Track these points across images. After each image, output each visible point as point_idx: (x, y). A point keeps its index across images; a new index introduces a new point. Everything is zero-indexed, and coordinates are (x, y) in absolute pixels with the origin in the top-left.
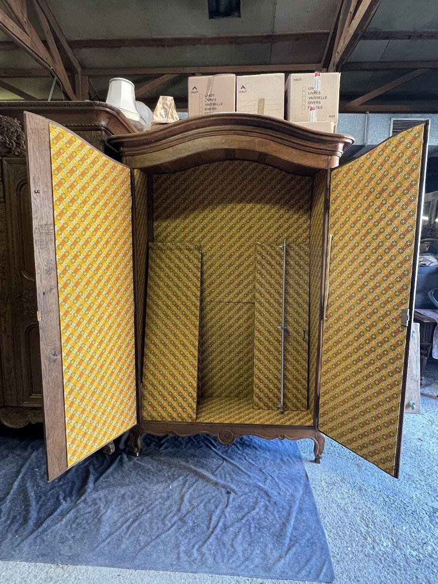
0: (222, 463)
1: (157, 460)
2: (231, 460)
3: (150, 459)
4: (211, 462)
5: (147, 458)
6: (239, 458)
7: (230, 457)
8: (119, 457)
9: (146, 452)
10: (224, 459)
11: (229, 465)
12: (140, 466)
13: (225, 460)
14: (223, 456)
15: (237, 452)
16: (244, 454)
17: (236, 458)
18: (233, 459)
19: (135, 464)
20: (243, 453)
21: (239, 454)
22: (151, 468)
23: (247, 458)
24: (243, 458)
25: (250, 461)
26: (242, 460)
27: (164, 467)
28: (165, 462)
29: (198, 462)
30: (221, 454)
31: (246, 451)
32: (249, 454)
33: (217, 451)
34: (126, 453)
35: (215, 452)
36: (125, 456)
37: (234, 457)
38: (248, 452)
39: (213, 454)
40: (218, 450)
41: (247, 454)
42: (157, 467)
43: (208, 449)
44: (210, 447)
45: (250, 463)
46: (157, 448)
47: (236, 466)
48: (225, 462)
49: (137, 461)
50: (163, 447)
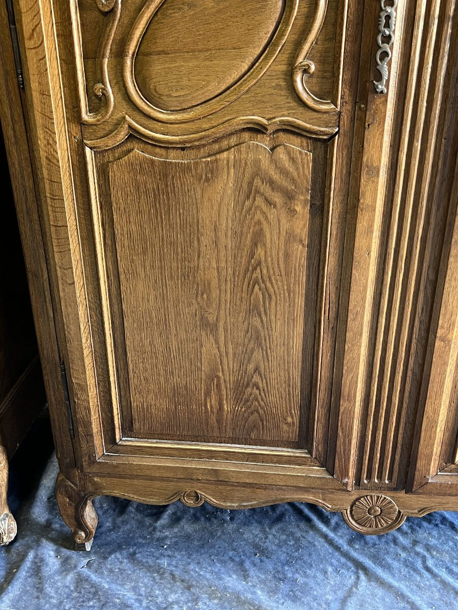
0: (356, 584)
1: (149, 568)
2: (379, 571)
3: (126, 565)
4: (320, 576)
5: (117, 560)
6: (407, 564)
7: (376, 558)
8: (31, 555)
9: (113, 535)
10: (359, 566)
11: (380, 592)
12: (96, 591)
13: (365, 570)
14: (355, 554)
15: (395, 541)
16: (419, 549)
17: (395, 564)
18: (388, 567)
19: (80, 580)
20: (415, 543)
21: (404, 548)
22: (130, 597)
23: (430, 563)
24: (419, 565)
25: (443, 574)
26: (416, 570)
27: (172, 597)
28: (173, 576)
29: (280, 578)
30: (346, 547)
31: (421, 535)
32: (435, 548)
33: (331, 535)
34: (53, 540)
35: (325, 537)
36: (49, 552)
37: (389, 560)
38: (433, 542)
39: (320, 542)
40: (335, 529)
41: (428, 548)
42: (150, 595)
43: (303, 525)
44: (308, 520)
45: (444, 583)
46: (148, 521)
47: (403, 596)
48: (362, 577)
49: (86, 571)
50: (164, 519)
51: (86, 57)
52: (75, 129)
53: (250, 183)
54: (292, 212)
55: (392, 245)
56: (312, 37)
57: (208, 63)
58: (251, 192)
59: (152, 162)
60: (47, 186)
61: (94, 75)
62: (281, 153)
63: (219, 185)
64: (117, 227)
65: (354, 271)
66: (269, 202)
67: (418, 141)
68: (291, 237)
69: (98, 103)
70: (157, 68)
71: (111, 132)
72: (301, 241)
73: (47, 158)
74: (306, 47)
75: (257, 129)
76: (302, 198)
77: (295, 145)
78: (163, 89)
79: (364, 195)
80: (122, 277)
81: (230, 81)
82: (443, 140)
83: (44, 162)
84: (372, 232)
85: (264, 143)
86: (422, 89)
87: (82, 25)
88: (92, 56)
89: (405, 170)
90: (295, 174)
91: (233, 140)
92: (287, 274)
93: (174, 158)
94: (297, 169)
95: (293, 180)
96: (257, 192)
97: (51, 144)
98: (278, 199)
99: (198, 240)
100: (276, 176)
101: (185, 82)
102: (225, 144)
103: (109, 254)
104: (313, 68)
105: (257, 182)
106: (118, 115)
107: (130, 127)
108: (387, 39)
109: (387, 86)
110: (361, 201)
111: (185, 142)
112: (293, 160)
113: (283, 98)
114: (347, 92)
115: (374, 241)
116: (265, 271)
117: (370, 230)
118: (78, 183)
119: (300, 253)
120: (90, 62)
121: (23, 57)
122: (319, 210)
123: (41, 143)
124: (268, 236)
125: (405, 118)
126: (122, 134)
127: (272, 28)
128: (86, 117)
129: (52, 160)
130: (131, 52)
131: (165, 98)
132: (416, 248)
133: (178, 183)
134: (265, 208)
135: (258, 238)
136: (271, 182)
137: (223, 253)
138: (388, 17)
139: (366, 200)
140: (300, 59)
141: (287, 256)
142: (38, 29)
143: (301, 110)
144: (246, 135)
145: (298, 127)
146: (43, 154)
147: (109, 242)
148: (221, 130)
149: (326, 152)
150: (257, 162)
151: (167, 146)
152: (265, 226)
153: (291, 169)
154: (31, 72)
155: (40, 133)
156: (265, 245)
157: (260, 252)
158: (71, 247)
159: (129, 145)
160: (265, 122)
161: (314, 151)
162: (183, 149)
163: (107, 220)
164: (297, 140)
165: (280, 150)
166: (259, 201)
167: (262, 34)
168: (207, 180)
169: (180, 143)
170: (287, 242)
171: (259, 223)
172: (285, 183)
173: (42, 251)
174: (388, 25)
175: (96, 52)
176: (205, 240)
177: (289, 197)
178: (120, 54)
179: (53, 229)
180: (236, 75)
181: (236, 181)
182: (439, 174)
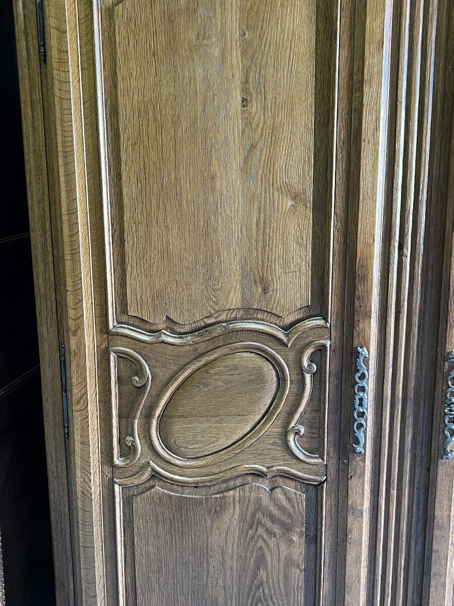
51: (120, 416)
52: (107, 470)
53: (253, 516)
54: (290, 542)
55: (378, 573)
56: (301, 409)
57: (218, 425)
58: (253, 523)
59: (170, 497)
60: (80, 514)
61: (126, 430)
62: (278, 493)
63: (226, 517)
64: (137, 547)
65: (346, 596)
66: (270, 533)
67: (393, 489)
68: (289, 562)
69: (128, 451)
70: (178, 427)
71: (137, 473)
72: (298, 566)
73: (82, 492)
74: (297, 416)
75: (259, 475)
76: (298, 530)
77: (290, 487)
78: (180, 442)
79: (351, 531)
80: (139, 591)
81: (236, 438)
82: (415, 490)
83: (79, 494)
84: (360, 563)
85: (264, 485)
86: (394, 450)
87: (120, 394)
88: (126, 415)
89: (385, 511)
90: (292, 511)
91: (238, 482)
92: (287, 595)
93: (188, 494)
94: (293, 506)
95: (290, 516)
96: (259, 523)
97: (87, 481)
98: (277, 529)
99: (207, 562)
100: (275, 512)
101: (199, 438)
102: (232, 484)
103: (129, 571)
104: (302, 430)
105: (259, 515)
106: (143, 461)
107: (153, 470)
108: (362, 415)
109: (365, 448)
110: (349, 536)
111: (198, 483)
112: (289, 499)
113: (279, 452)
114: (332, 450)
115: (362, 570)
116: (266, 591)
117: (358, 561)
118: (106, 512)
119: (298, 576)
120: (124, 420)
121: (70, 416)
122: (313, 540)
123: (79, 480)
124: (269, 560)
125: (381, 471)
126: (146, 475)
127: (269, 402)
128: (117, 461)
129: (87, 495)
130: (157, 415)
131: (183, 449)
132: (400, 576)
133: (190, 514)
134: (266, 537)
135: (261, 561)
136: (271, 517)
137: (228, 573)
138: (361, 400)
139: (353, 536)
140: (292, 425)
141: (286, 578)
142: (84, 398)
143: (295, 461)
144: (250, 478)
145: (293, 475)
146: (79, 489)
147: (129, 560)
148: (229, 475)
149: (317, 494)
150: (259, 499)
151: (183, 485)
152: (267, 552)
153: (288, 506)
154: (76, 427)
155: (78, 473)
156: (266, 568)
157: (262, 573)
158: (96, 564)
159: (151, 483)
160: (265, 469)
161: (306, 492)
162: (196, 487)
163: (128, 542)
164: (293, 484)
165: (278, 491)
166: (261, 531)
167: (261, 406)
168: (216, 512)
169: (194, 483)
170: (286, 566)
171: (261, 548)
172: (283, 518)
173: (70, 565)
174: (361, 405)
175: (129, 413)
176: (213, 562)
177: (287, 528)
178: (148, 416)
179: (82, 549)
180: (240, 435)
181: (241, 515)
182: (414, 516)
